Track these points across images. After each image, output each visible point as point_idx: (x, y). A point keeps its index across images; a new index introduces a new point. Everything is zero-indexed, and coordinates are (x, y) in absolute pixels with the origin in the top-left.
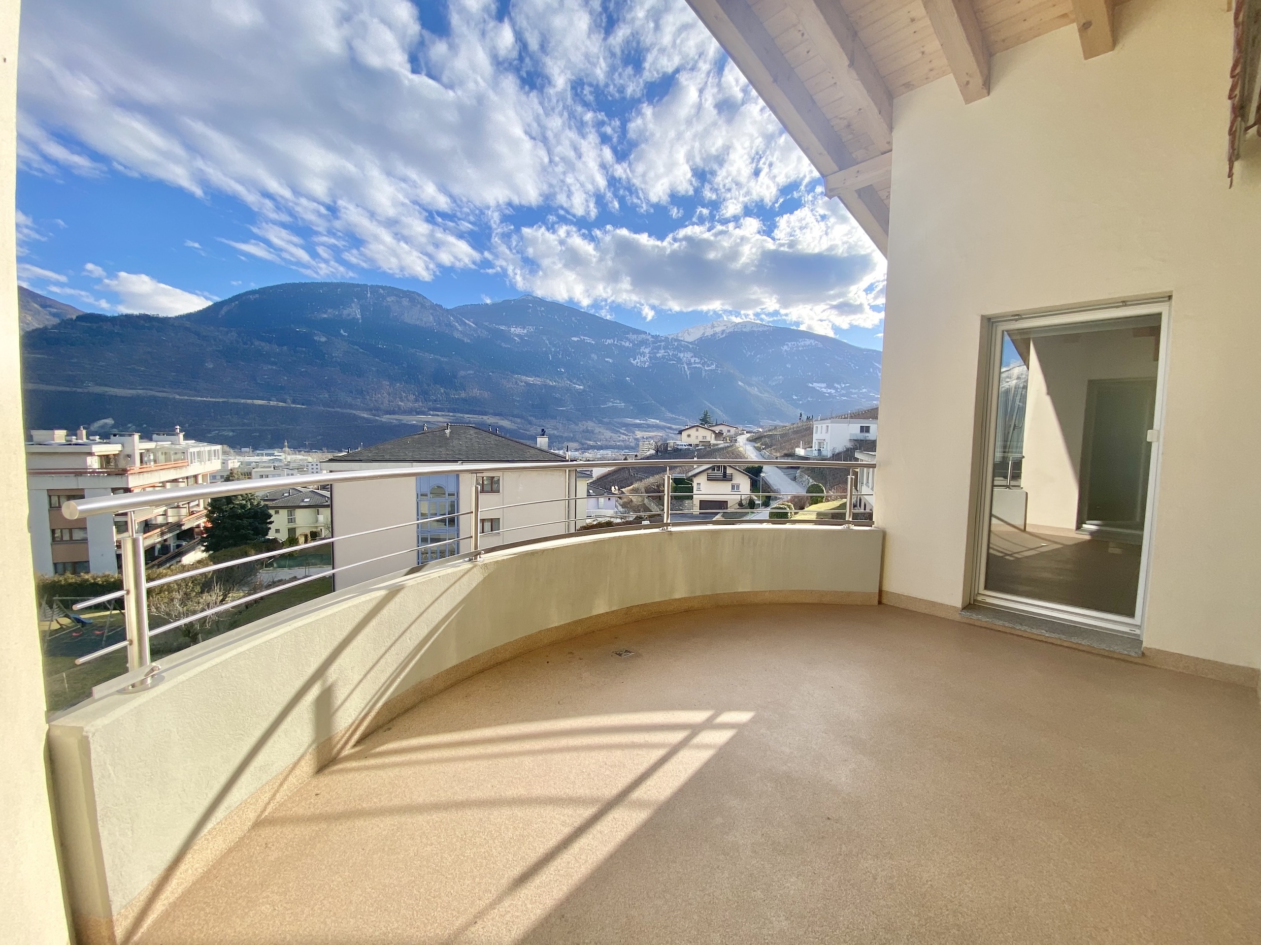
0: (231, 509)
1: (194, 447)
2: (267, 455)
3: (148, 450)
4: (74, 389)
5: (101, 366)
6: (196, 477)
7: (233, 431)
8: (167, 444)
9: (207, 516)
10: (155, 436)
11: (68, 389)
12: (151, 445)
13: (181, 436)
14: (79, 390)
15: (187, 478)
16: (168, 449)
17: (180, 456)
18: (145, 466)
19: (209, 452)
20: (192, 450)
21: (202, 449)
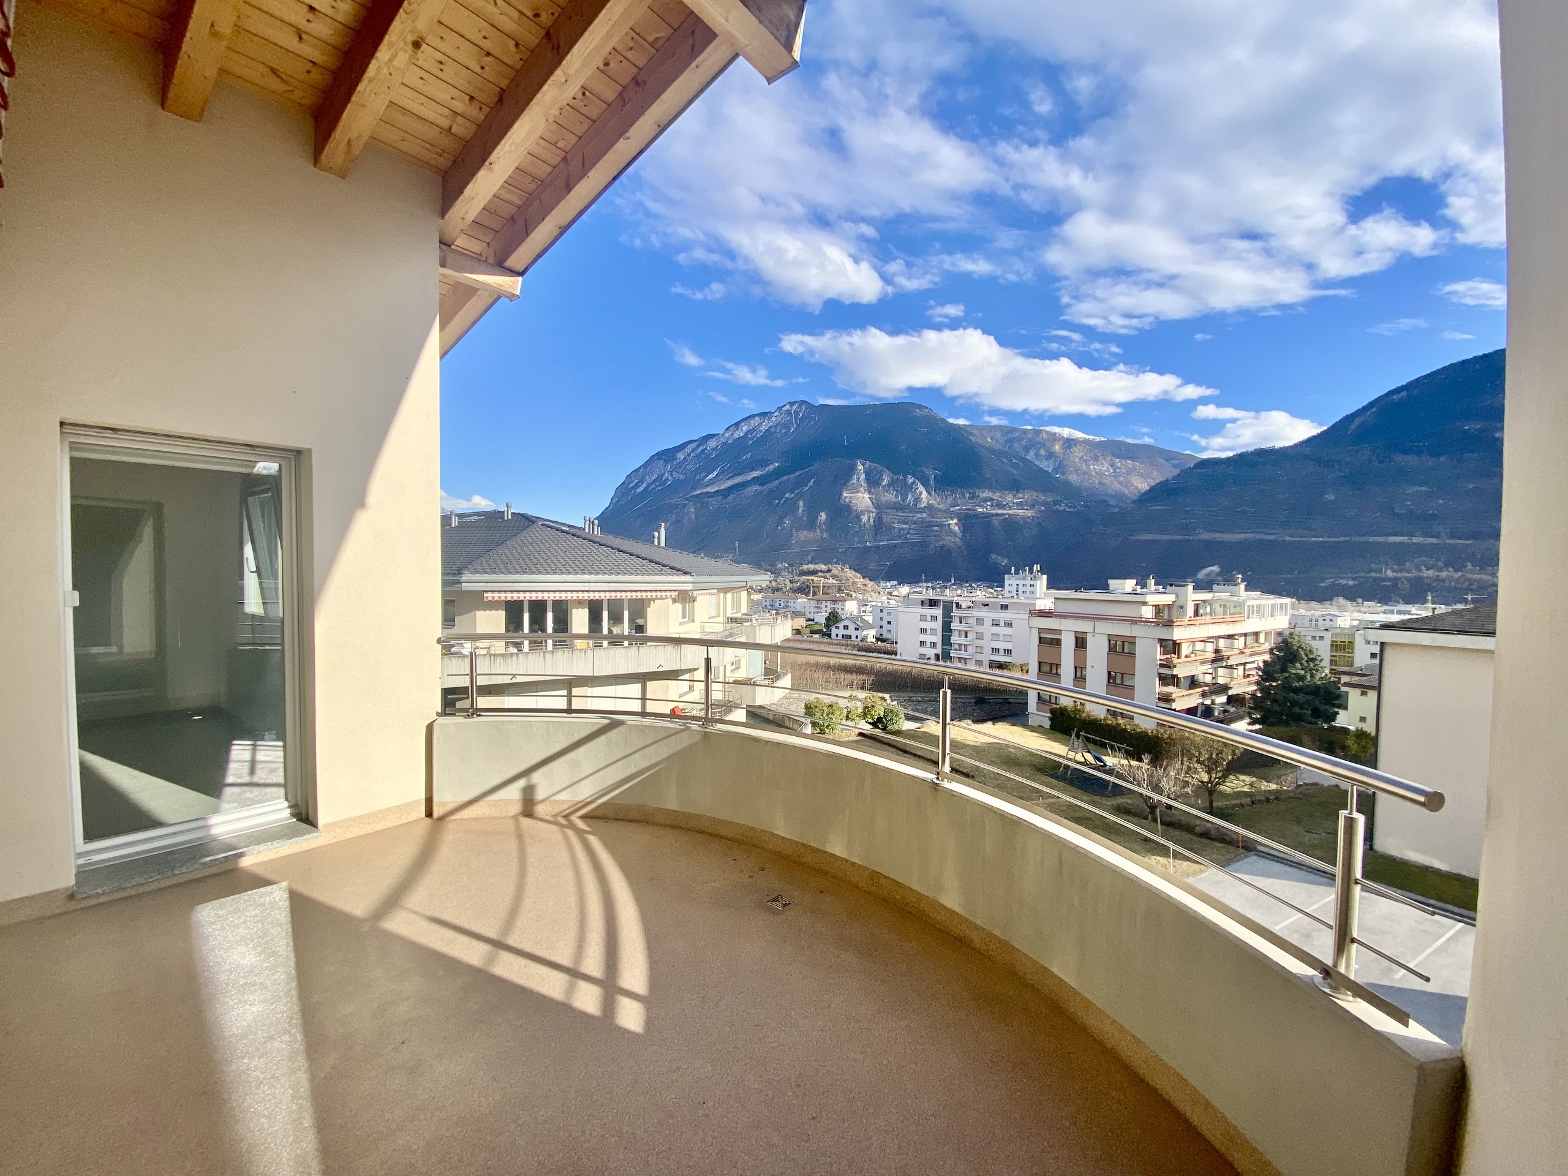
0: (1286, 678)
1: (1255, 599)
2: (1400, 612)
3: (1204, 601)
4: (1187, 537)
5: (1212, 512)
6: (1256, 634)
7: (1354, 579)
8: (1224, 596)
9: (1258, 683)
10: (1215, 587)
11: (1181, 537)
12: (1207, 596)
13: (1242, 586)
14: (1191, 538)
15: (1245, 635)
16: (1227, 601)
17: (1237, 610)
18: (1198, 618)
19: (1273, 606)
20: (1249, 603)
21: (1264, 602)
